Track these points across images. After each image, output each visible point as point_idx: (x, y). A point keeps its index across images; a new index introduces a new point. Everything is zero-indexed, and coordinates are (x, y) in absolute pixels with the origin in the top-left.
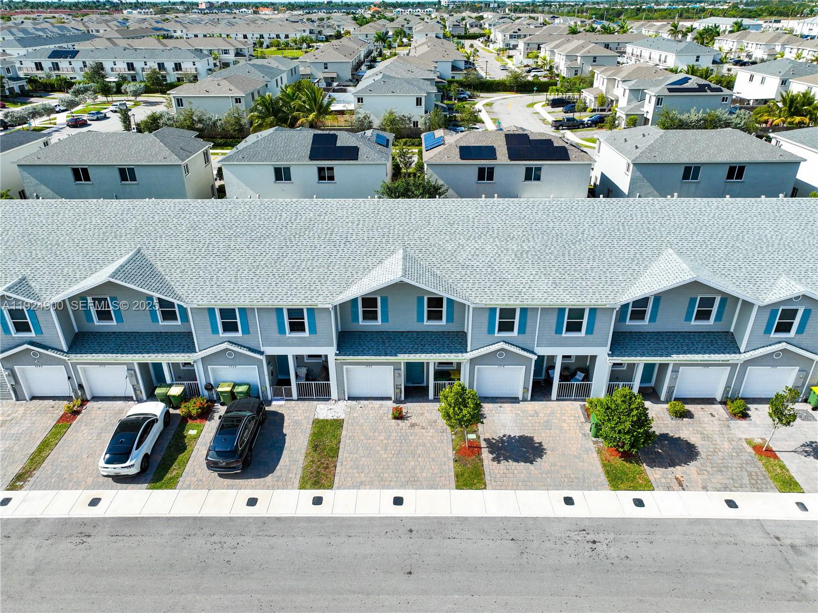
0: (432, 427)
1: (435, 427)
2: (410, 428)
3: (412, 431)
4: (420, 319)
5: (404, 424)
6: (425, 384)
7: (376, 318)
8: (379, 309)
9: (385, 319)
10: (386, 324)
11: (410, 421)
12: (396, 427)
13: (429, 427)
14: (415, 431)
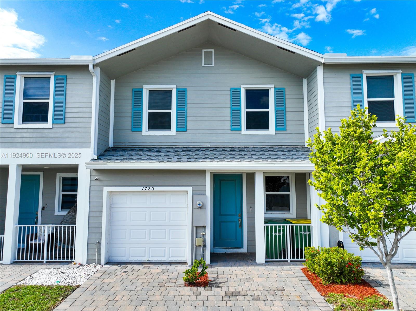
0: (278, 298)
1: (285, 298)
2: (226, 298)
3: (230, 303)
4: (235, 126)
5: (209, 293)
6: (244, 250)
7: (167, 127)
8: (173, 111)
9: (182, 126)
10: (182, 135)
11: (225, 289)
12: (194, 298)
13: (270, 298)
14: (238, 303)
